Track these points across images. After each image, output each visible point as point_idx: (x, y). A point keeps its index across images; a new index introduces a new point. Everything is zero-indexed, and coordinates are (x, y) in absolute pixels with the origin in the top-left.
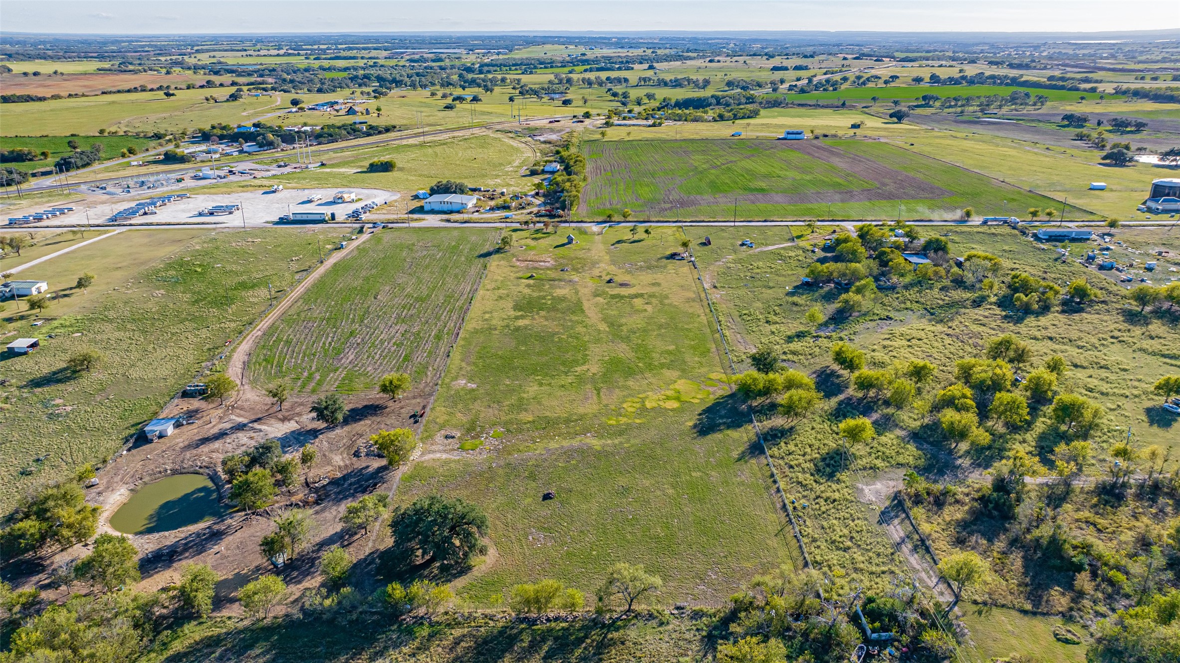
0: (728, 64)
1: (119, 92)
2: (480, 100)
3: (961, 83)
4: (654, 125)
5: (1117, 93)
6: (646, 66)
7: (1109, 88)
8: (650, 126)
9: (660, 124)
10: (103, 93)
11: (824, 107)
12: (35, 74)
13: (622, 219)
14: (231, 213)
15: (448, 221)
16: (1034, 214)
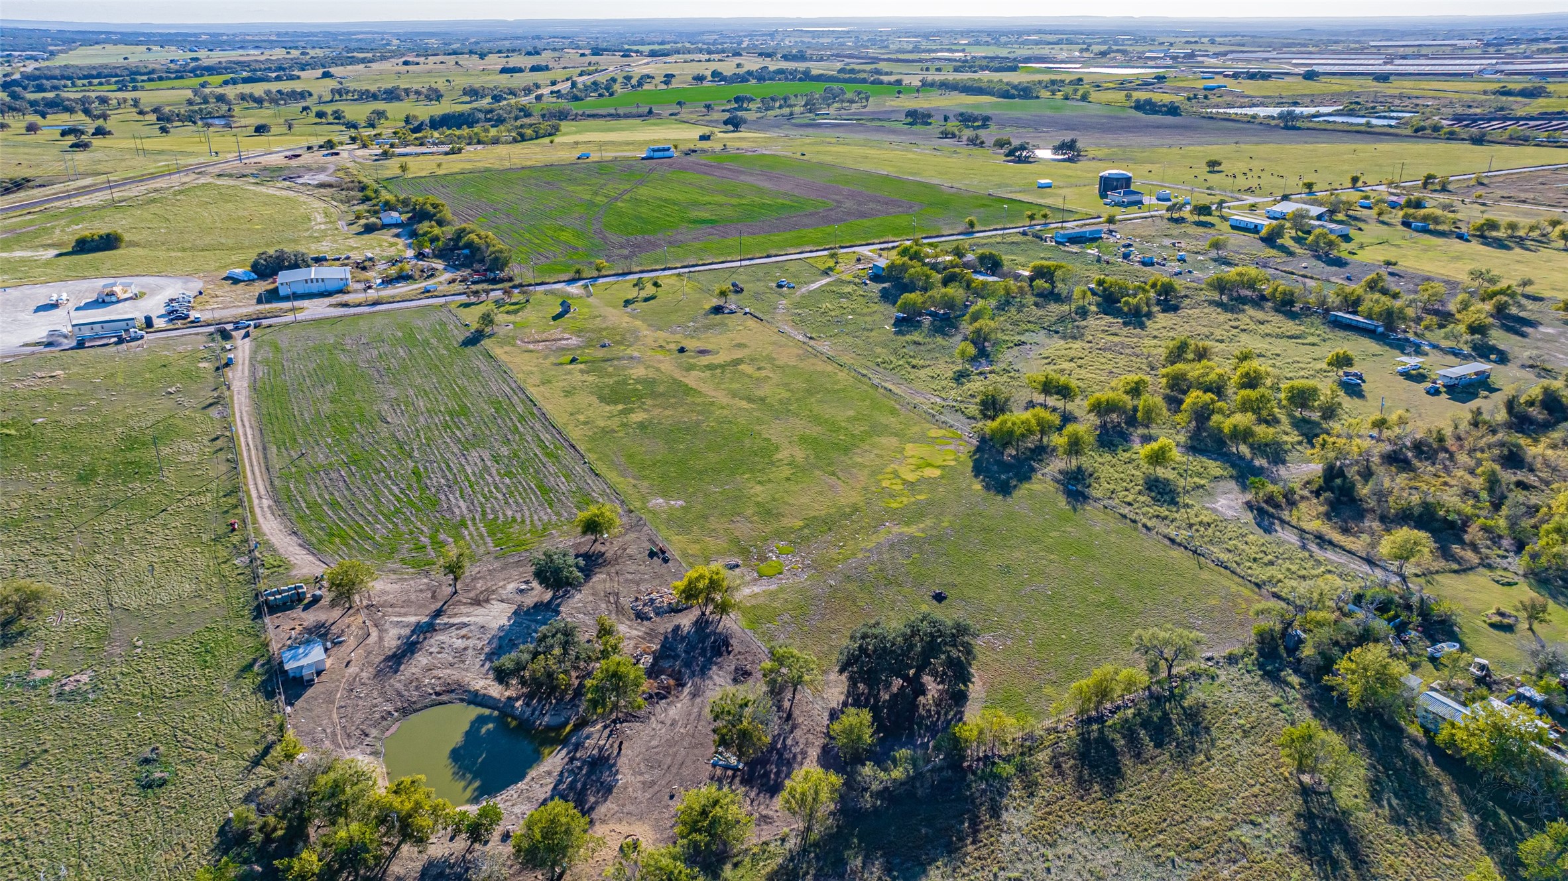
0: (431, 66)
2: (109, 133)
3: (748, 81)
4: (454, 152)
5: (923, 85)
6: (319, 72)
7: (916, 82)
8: (447, 154)
9: (460, 151)
11: (627, 116)
15: (346, 305)
16: (1032, 217)
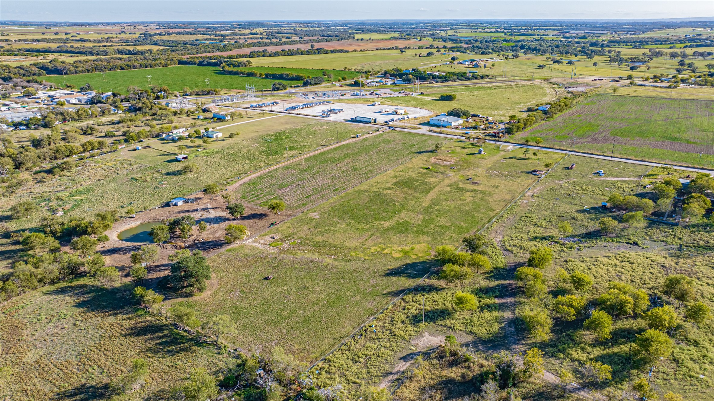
1: (384, 49)
2: (573, 64)
4: (670, 87)
8: (666, 88)
10: (377, 49)
12: (362, 40)
13: (534, 144)
14: (336, 113)
15: (431, 131)
